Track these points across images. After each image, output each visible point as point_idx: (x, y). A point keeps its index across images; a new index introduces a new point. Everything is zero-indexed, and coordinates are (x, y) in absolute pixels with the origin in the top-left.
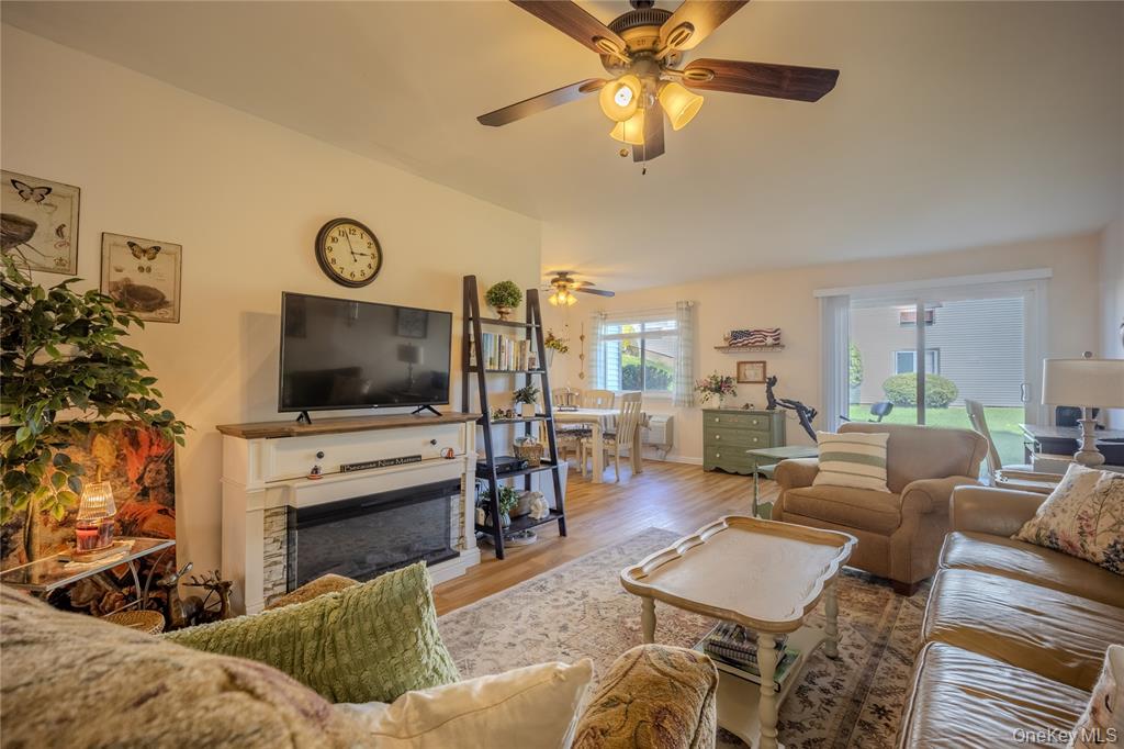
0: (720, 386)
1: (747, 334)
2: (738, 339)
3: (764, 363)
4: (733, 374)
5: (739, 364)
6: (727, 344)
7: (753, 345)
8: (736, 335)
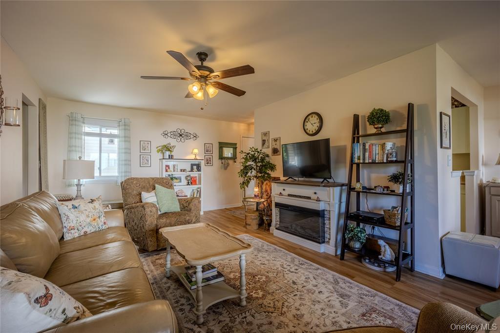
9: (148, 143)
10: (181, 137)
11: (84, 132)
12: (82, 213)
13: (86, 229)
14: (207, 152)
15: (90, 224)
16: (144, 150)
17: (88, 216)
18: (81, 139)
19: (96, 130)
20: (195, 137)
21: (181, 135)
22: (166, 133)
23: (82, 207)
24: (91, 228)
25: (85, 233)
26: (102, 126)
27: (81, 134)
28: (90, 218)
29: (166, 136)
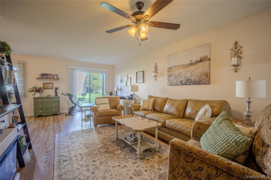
0: (38, 90)
1: (47, 75)
2: (44, 76)
3: (52, 83)
4: (42, 86)
5: (44, 84)
6: (41, 77)
7: (50, 78)
8: (43, 75)
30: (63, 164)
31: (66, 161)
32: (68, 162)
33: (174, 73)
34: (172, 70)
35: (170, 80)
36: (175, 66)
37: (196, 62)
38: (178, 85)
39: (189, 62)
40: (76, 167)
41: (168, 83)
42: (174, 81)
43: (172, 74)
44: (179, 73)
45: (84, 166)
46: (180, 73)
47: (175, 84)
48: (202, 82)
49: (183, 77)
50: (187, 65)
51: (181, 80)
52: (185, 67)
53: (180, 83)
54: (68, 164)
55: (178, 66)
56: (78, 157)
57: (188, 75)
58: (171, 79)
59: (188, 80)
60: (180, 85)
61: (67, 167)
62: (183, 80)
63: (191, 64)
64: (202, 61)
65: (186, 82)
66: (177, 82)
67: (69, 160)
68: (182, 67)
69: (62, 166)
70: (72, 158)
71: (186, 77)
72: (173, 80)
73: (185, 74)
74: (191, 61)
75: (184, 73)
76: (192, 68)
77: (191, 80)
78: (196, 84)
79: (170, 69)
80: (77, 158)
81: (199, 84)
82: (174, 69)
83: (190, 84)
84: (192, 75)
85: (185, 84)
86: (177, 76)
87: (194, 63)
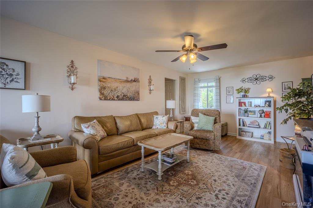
9: (231, 88)
10: (256, 81)
11: (200, 87)
12: (158, 120)
13: (157, 126)
14: (285, 89)
15: (159, 125)
16: (229, 93)
17: (159, 122)
18: (198, 90)
19: (206, 85)
20: (271, 78)
21: (256, 79)
22: (244, 80)
23: (159, 119)
24: (159, 126)
25: (157, 128)
26: (208, 82)
27: (198, 88)
28: (160, 123)
29: (244, 82)
30: (243, 200)
31: (239, 201)
32: (237, 198)
33: (109, 85)
34: (106, 81)
35: (103, 93)
36: (111, 77)
37: (131, 80)
38: (114, 100)
39: (125, 79)
40: (234, 187)
41: (101, 96)
42: (110, 95)
43: (106, 85)
44: (115, 87)
45: (227, 184)
46: (117, 87)
47: (110, 98)
48: (135, 99)
49: (120, 92)
50: (124, 81)
51: (118, 95)
52: (122, 82)
53: (116, 98)
54: (239, 196)
55: (114, 79)
56: (223, 195)
57: (125, 91)
58: (105, 93)
59: (124, 96)
60: (116, 100)
61: (242, 193)
62: (120, 95)
63: (127, 81)
64: (136, 82)
65: (123, 98)
66: (113, 96)
67: (235, 200)
68: (119, 81)
69: (247, 198)
70: (230, 199)
71: (123, 93)
72: (107, 94)
73: (122, 89)
74: (127, 78)
75: (120, 88)
76: (128, 85)
77: (127, 96)
78: (131, 100)
79: (103, 79)
80: (226, 195)
81: (133, 100)
82: (109, 80)
83: (126, 100)
84: (128, 92)
85: (122, 99)
86: (113, 89)
87: (130, 81)
